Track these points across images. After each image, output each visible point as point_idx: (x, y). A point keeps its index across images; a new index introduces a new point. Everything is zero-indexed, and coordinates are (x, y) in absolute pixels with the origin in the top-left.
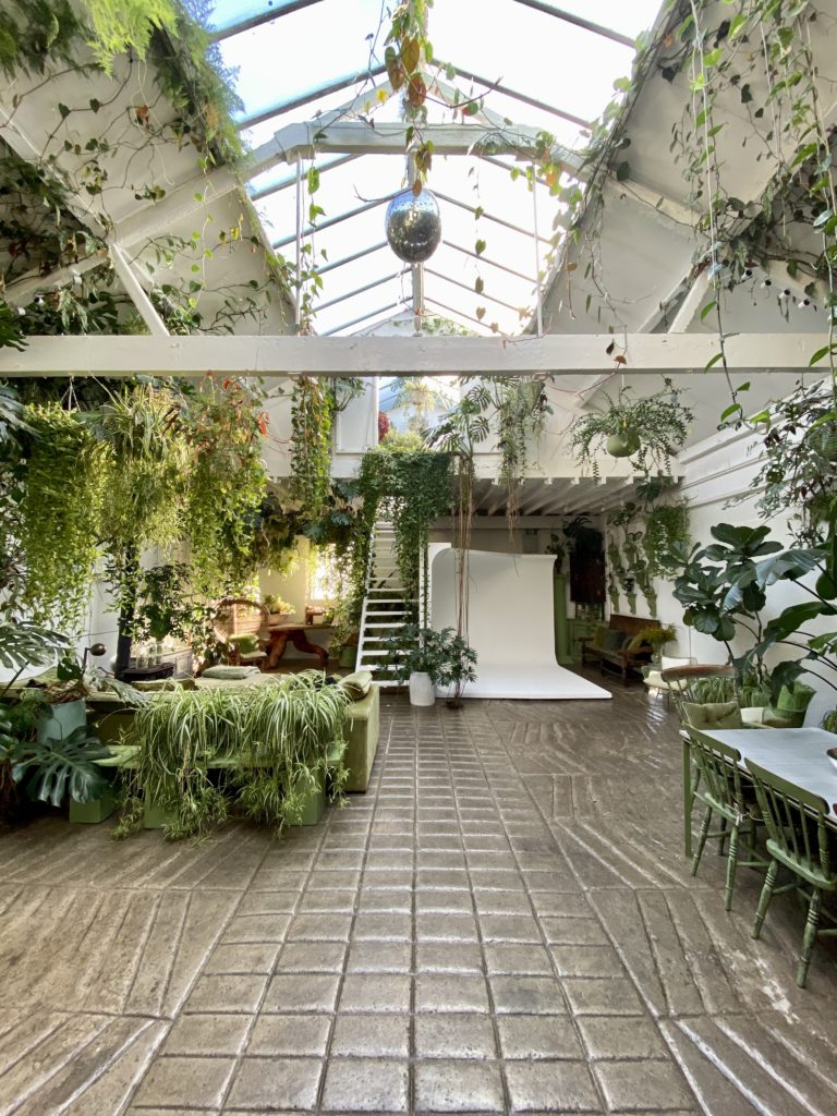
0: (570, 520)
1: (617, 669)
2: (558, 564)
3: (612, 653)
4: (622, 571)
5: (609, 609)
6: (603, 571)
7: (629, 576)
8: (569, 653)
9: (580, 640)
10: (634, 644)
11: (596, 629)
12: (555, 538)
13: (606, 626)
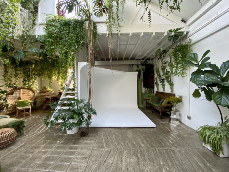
0: (143, 61)
1: (158, 112)
2: (139, 75)
3: (156, 105)
4: (160, 77)
5: (155, 90)
6: (154, 77)
7: (163, 78)
8: (142, 103)
9: (146, 100)
10: (164, 103)
11: (151, 96)
12: (138, 67)
13: (154, 95)
